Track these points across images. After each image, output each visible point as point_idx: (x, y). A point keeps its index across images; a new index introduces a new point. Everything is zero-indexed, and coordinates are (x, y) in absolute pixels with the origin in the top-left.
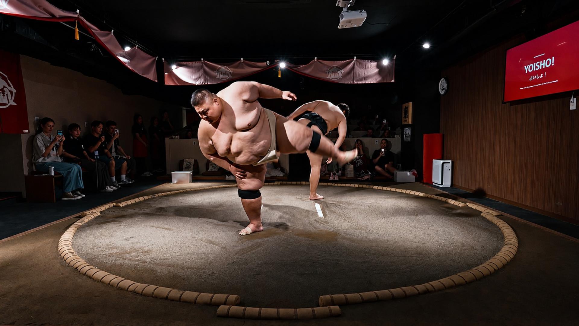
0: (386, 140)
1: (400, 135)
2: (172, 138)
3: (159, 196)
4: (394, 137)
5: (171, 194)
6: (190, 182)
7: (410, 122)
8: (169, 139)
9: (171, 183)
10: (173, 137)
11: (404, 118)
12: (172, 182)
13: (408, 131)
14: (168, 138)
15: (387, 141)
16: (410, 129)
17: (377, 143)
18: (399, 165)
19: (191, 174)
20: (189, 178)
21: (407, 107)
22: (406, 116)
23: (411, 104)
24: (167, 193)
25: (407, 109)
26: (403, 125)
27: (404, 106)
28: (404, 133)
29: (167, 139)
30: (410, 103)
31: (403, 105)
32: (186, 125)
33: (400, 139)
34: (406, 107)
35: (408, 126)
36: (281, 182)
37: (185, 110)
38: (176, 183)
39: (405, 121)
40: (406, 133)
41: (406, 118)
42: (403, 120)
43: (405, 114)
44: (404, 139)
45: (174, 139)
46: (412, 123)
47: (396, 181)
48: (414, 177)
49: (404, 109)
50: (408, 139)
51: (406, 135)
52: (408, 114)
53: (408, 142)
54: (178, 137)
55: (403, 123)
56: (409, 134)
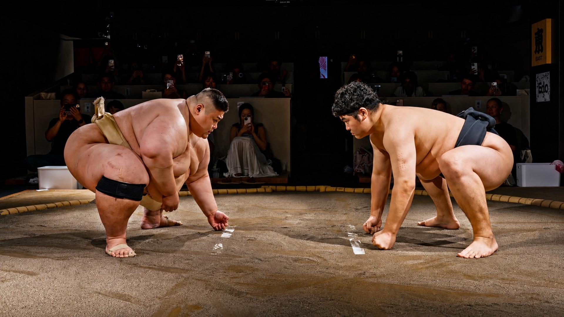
1: (529, 90)
2: (39, 98)
3: (9, 213)
4: (515, 94)
5: (26, 210)
7: (549, 61)
8: (34, 99)
9: (38, 191)
10: (43, 94)
11: (535, 52)
12: (38, 189)
13: (544, 79)
14: (32, 98)
16: (549, 76)
18: (526, 153)
21: (540, 28)
22: (540, 48)
23: (549, 22)
24: (29, 207)
25: (540, 33)
27: (535, 28)
28: (537, 84)
29: (28, 100)
30: (547, 20)
31: (533, 25)
32: (73, 72)
33: (529, 97)
34: (538, 29)
35: (544, 68)
36: (274, 187)
37: (72, 41)
38: (48, 189)
39: (538, 59)
40: (540, 83)
41: (538, 53)
42: (534, 56)
43: (536, 44)
44: (536, 96)
45: (44, 99)
46: (552, 64)
47: (521, 184)
48: (558, 174)
49: (536, 34)
50: (544, 97)
51: (540, 88)
52: (543, 44)
53: (545, 103)
54: (53, 94)
55: (534, 63)
56: (547, 85)
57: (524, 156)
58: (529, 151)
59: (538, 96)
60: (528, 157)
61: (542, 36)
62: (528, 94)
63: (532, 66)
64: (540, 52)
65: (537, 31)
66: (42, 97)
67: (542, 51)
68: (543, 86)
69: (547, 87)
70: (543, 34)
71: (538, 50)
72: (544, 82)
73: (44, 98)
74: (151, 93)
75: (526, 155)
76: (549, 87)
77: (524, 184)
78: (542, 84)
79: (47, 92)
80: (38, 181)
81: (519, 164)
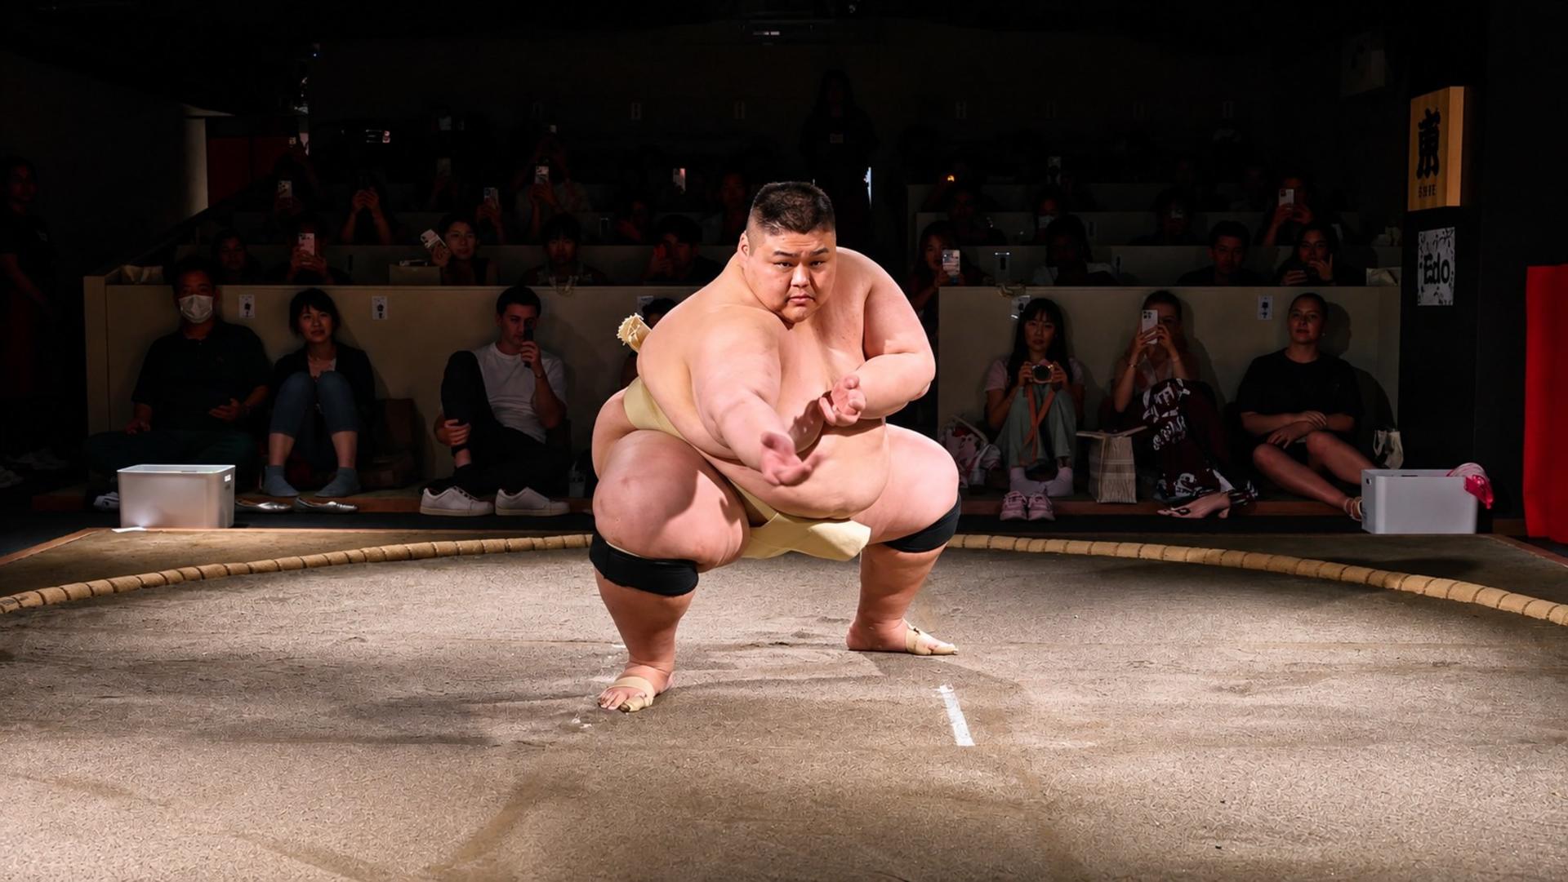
0: (1318, 299)
1: (1398, 270)
2: (121, 280)
5: (88, 593)
6: (221, 526)
7: (1454, 199)
8: (108, 283)
9: (118, 530)
10: (129, 269)
11: (1418, 174)
12: (119, 526)
13: (1440, 245)
14: (101, 279)
15: (1325, 310)
16: (1452, 240)
17: (1269, 317)
18: (1388, 439)
19: (228, 478)
20: (214, 504)
21: (1433, 111)
22: (1431, 163)
23: (1457, 96)
25: (1433, 125)
26: (1411, 212)
27: (1419, 108)
28: (1421, 260)
29: (93, 285)
30: (1453, 89)
31: (1414, 101)
32: (206, 207)
33: (1399, 290)
34: (1428, 112)
35: (1441, 217)
37: (203, 121)
38: (144, 527)
39: (1424, 192)
40: (1429, 257)
41: (1427, 176)
42: (1414, 184)
43: (1422, 154)
44: (1417, 290)
45: (133, 284)
46: (1461, 206)
47: (1374, 527)
48: (1470, 503)
49: (1421, 126)
50: (1438, 294)
51: (1427, 268)
52: (1440, 154)
53: (1439, 311)
54: (157, 270)
55: (1415, 204)
56: (1446, 263)
57: (1384, 446)
58: (1396, 435)
59: (1423, 291)
60: (1392, 451)
61: (1436, 131)
62: (1396, 281)
63: (1409, 210)
64: (1432, 174)
65: (1424, 117)
66: (129, 278)
67: (1436, 169)
68: (1436, 264)
69: (1446, 268)
70: (1440, 127)
71: (1424, 167)
72: (1439, 255)
73: (133, 279)
74: (415, 269)
75: (1388, 448)
76: (1452, 269)
77: (1382, 525)
78: (1435, 259)
79: (142, 264)
80: (118, 501)
81: (1368, 473)
